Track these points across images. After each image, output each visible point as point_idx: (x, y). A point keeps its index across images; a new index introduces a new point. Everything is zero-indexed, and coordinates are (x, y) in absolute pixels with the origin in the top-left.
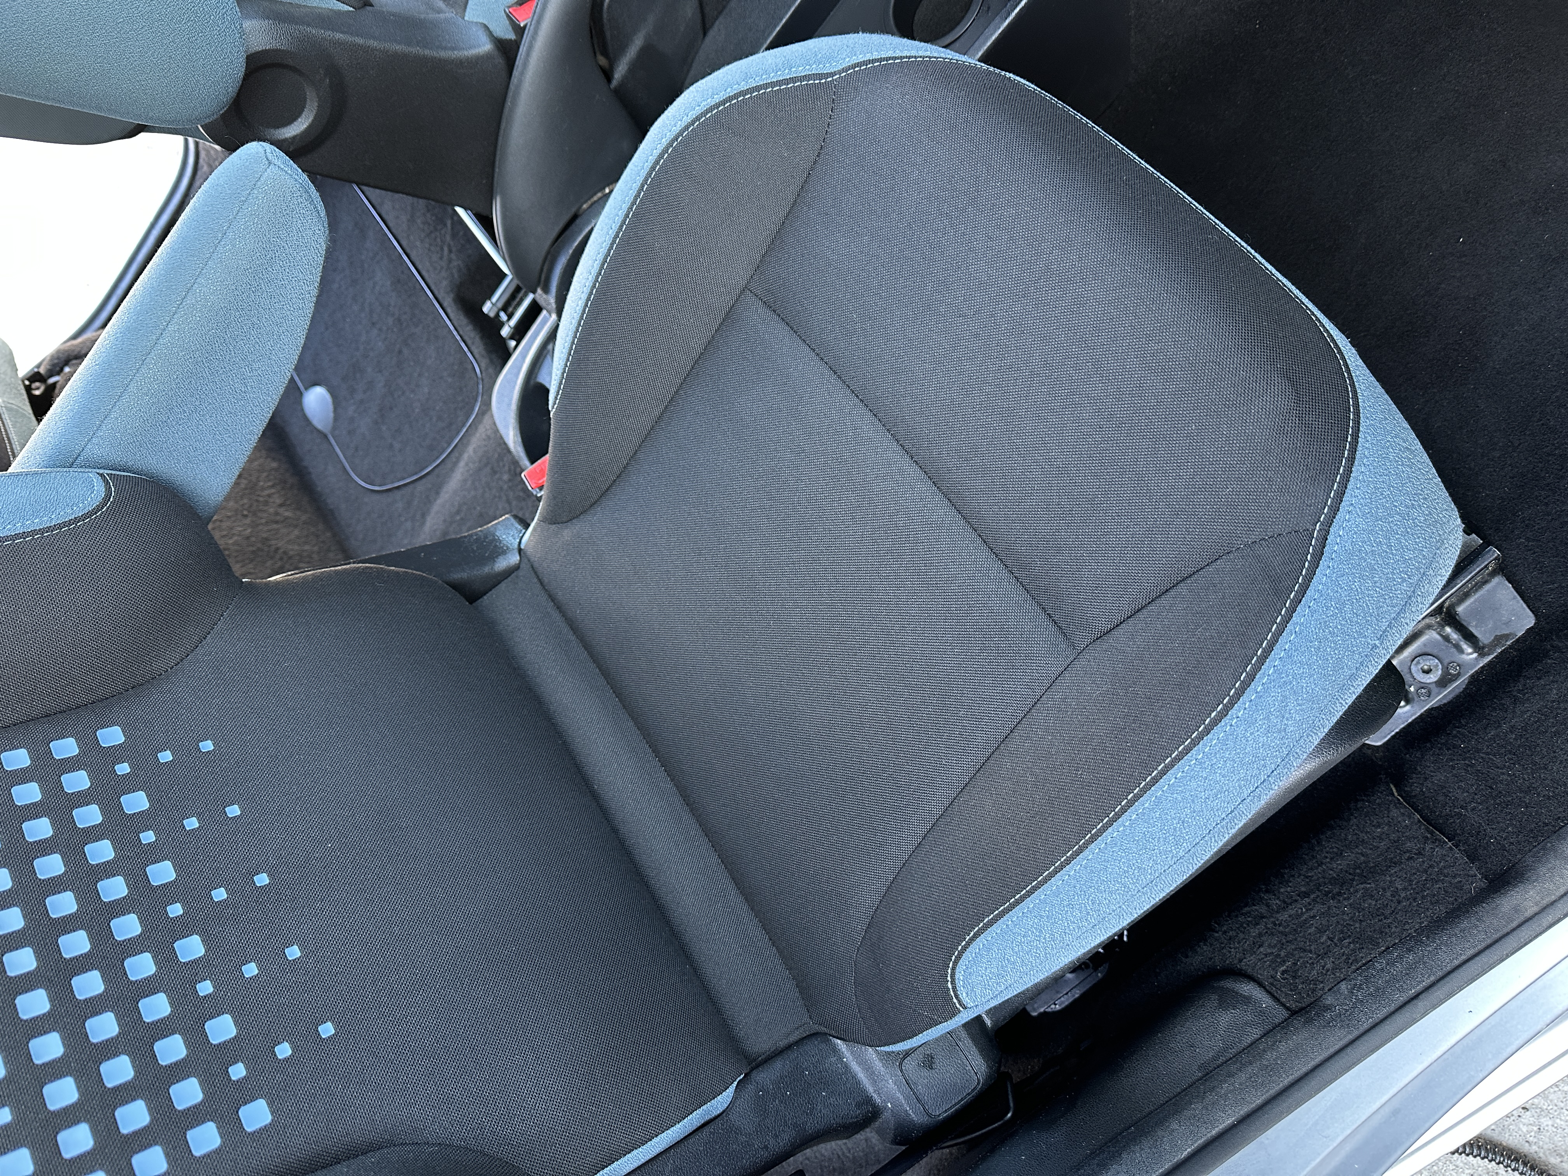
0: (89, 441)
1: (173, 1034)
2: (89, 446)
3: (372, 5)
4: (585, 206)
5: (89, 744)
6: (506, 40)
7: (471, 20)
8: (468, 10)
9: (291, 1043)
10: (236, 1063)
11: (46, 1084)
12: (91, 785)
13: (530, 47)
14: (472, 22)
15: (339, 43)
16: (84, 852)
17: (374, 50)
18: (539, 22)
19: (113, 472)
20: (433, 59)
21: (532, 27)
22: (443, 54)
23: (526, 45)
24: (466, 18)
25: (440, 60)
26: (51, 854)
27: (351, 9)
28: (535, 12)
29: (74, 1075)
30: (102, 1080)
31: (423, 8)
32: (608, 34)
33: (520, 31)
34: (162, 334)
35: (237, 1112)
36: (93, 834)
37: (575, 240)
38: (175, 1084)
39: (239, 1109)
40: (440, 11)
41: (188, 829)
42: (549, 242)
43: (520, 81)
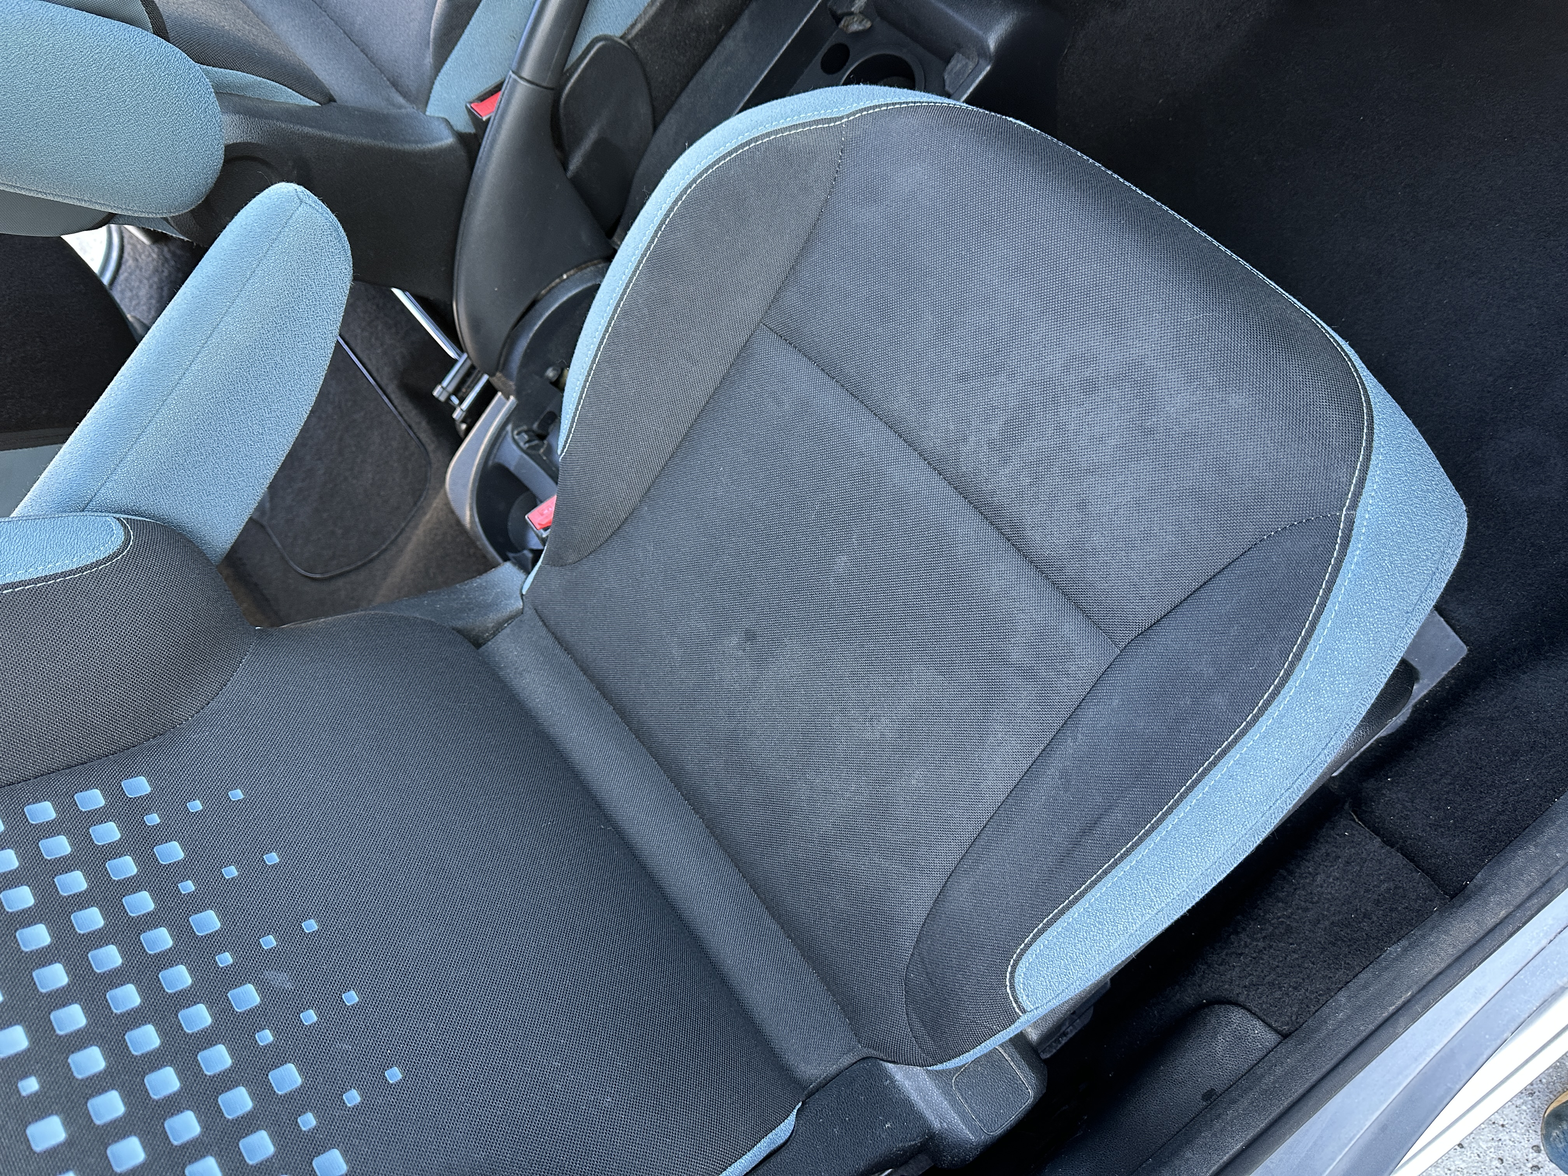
0: (103, 485)
1: (237, 1087)
2: (102, 491)
3: (335, 101)
4: (543, 292)
5: (115, 795)
6: (466, 133)
7: (432, 115)
8: (430, 105)
9: (358, 1088)
10: (305, 1113)
11: (110, 1144)
12: (122, 836)
13: (494, 141)
14: (434, 117)
15: (306, 136)
16: (122, 904)
17: (341, 143)
18: (502, 117)
19: (130, 517)
20: (397, 152)
21: (496, 122)
22: (407, 147)
23: (490, 138)
24: (428, 113)
25: (404, 152)
26: (89, 907)
27: (318, 104)
28: (499, 107)
29: (139, 1134)
30: (168, 1137)
31: (383, 104)
32: (564, 128)
33: (481, 126)
34: (184, 373)
35: (311, 1164)
36: (131, 886)
37: (535, 324)
38: (244, 1137)
39: (312, 1160)
40: (401, 107)
41: (227, 878)
42: (510, 326)
43: (484, 172)
